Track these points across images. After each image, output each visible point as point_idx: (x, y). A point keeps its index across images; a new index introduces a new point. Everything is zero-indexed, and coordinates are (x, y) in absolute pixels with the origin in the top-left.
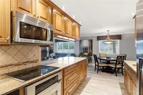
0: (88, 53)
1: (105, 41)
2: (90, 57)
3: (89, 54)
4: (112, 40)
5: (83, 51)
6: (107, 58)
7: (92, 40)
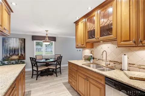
0: (18, 56)
1: (44, 42)
2: (23, 61)
3: (20, 57)
4: (50, 41)
5: (9, 54)
6: (46, 60)
7: (24, 39)
